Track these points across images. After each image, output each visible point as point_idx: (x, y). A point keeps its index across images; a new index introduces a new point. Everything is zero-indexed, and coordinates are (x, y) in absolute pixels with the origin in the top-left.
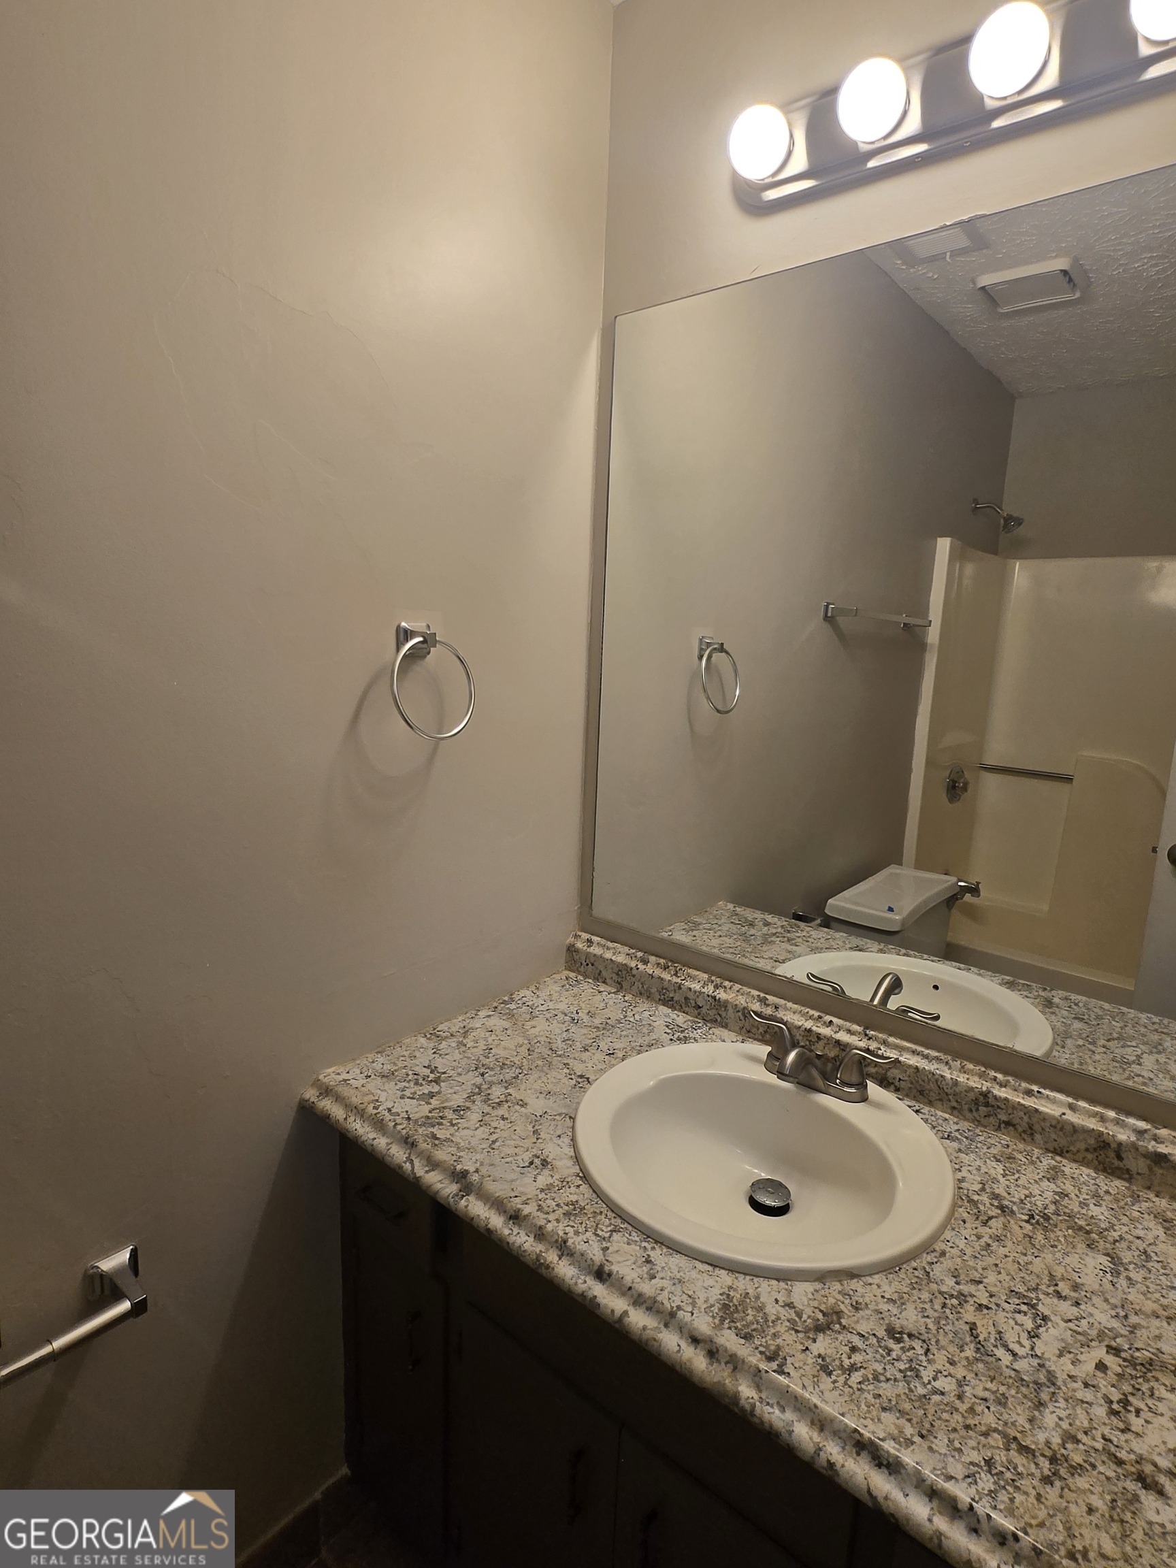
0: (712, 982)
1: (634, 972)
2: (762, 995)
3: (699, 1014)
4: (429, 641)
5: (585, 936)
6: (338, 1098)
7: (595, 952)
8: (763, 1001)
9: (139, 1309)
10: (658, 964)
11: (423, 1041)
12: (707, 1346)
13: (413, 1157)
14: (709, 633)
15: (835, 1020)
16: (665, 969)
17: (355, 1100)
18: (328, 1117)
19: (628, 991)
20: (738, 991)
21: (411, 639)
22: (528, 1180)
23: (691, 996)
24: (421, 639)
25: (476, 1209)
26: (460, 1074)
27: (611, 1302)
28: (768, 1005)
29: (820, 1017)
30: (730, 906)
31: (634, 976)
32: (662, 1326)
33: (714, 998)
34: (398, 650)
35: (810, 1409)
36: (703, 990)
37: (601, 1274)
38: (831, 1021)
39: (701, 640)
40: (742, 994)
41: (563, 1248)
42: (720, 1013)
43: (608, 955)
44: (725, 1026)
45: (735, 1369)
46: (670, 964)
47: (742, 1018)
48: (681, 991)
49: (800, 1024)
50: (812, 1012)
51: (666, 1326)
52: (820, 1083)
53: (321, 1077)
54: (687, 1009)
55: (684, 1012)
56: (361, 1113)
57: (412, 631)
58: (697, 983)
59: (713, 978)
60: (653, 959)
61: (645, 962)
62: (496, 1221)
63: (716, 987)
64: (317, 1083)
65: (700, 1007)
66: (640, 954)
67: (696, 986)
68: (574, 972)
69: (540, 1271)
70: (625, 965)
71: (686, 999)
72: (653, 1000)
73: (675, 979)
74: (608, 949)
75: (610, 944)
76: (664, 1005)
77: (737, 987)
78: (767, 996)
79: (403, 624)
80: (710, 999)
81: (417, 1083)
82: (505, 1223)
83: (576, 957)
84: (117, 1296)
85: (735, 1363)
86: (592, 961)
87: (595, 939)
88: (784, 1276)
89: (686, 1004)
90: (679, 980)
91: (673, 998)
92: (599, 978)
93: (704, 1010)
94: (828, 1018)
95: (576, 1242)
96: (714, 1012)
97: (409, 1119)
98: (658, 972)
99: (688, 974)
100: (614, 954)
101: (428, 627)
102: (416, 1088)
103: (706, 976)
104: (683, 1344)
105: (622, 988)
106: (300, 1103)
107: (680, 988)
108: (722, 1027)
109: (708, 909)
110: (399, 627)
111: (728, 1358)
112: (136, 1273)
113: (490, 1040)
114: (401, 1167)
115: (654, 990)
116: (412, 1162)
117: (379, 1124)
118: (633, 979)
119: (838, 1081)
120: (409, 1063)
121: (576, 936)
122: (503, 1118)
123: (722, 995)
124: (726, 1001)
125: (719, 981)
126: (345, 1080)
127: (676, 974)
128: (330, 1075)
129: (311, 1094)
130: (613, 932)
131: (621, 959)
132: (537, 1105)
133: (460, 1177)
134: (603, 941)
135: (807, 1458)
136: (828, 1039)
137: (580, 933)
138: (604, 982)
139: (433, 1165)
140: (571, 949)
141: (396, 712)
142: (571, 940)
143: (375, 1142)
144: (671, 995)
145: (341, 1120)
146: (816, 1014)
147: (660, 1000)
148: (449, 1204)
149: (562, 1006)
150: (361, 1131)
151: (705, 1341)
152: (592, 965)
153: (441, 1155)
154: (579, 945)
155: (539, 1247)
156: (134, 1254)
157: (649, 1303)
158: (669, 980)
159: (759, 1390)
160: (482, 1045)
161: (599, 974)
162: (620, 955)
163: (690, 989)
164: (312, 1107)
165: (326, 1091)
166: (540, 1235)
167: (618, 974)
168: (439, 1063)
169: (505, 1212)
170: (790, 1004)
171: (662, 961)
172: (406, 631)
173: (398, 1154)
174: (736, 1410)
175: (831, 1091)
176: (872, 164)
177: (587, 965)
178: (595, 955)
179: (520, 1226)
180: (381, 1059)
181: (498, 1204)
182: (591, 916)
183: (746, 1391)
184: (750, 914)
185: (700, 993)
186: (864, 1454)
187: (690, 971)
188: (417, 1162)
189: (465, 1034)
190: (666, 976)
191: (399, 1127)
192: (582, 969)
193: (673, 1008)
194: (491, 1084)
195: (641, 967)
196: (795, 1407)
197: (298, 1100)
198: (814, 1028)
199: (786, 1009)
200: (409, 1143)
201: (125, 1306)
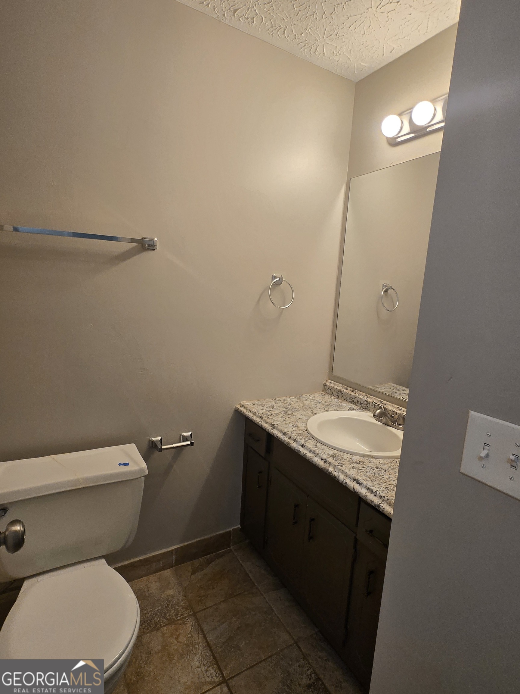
0: (366, 396)
1: (343, 392)
2: (381, 400)
3: (361, 406)
4: (281, 280)
5: (329, 381)
6: (245, 408)
7: (332, 386)
8: (381, 402)
9: (192, 444)
10: (351, 390)
11: (272, 400)
12: (324, 461)
13: (262, 421)
14: (387, 282)
15: (402, 408)
16: (353, 391)
17: (249, 408)
18: (242, 411)
19: (340, 399)
20: (374, 399)
21: (276, 279)
22: (291, 428)
23: (359, 400)
24: (278, 279)
25: (275, 432)
26: (280, 408)
27: (303, 451)
28: (382, 403)
29: (398, 407)
30: (393, 385)
31: (343, 393)
32: (315, 456)
33: (366, 401)
34: (272, 281)
35: (345, 473)
36: (363, 398)
37: (303, 446)
38: (401, 409)
39: (383, 285)
40: (375, 400)
41: (295, 440)
42: (368, 406)
43: (336, 387)
44: (369, 410)
45: (330, 465)
46: (354, 390)
47: (374, 407)
48: (356, 398)
49: (391, 409)
50: (396, 406)
51: (316, 456)
52: (390, 423)
53: (241, 403)
54: (358, 405)
55: (357, 406)
56: (250, 411)
57: (276, 277)
58: (362, 396)
59: (367, 395)
60: (349, 388)
61: (347, 389)
62: (280, 435)
63: (367, 397)
64: (240, 404)
65: (362, 404)
66: (346, 387)
67: (361, 397)
68: (325, 392)
69: (288, 445)
70: (340, 390)
71: (358, 401)
72: (348, 401)
73: (355, 395)
74: (336, 385)
75: (337, 384)
76: (351, 403)
77: (374, 397)
78: (383, 401)
79: (274, 275)
80: (365, 401)
81: (267, 408)
82: (282, 435)
83: (326, 388)
84: (187, 440)
85: (330, 464)
86: (331, 389)
87: (333, 382)
88: (353, 454)
89: (358, 403)
90: (356, 395)
91: (354, 401)
92: (332, 394)
93: (363, 405)
94: (401, 408)
95: (298, 439)
96: (366, 405)
97: (262, 413)
98: (350, 392)
99: (359, 393)
100: (337, 387)
101: (282, 276)
102: (266, 408)
103: (365, 394)
104: (319, 460)
105: (339, 398)
106: (235, 409)
107: (356, 397)
108: (368, 410)
109: (383, 384)
110: (273, 275)
111: (329, 463)
112: (192, 437)
113: (291, 403)
114: (258, 423)
115: (348, 398)
116: (261, 422)
117: (254, 414)
118: (342, 395)
119: (396, 424)
120: (266, 404)
121: (327, 381)
122: (288, 417)
123: (369, 400)
124: (370, 402)
125: (369, 395)
126: (248, 404)
127: (356, 393)
128: (243, 403)
129: (238, 406)
130: (338, 380)
131: (339, 388)
132: (299, 416)
133: (273, 425)
134: (335, 383)
135: (341, 482)
136: (399, 414)
137: (328, 380)
138: (334, 396)
139: (266, 423)
140: (325, 385)
141: (269, 299)
142: (325, 382)
143: (253, 417)
144: (353, 400)
145: (245, 412)
146: (397, 406)
147: (350, 401)
148: (269, 431)
149: (317, 399)
150: (249, 415)
151: (324, 459)
152: (331, 390)
153: (268, 420)
154: (327, 384)
155: (289, 440)
156: (191, 434)
157: (313, 452)
158: (353, 395)
159: (334, 469)
160: (288, 403)
161: (332, 393)
162: (339, 387)
163: (359, 398)
164: (238, 410)
165: (242, 406)
166: (290, 438)
167: (338, 393)
168: (275, 405)
169: (282, 433)
170: (389, 403)
171: (352, 389)
172: (274, 276)
173: (258, 420)
174: (328, 473)
175: (394, 426)
176: (428, 130)
177: (329, 390)
178: (331, 387)
179: (285, 436)
180: (258, 402)
181: (281, 431)
182: (332, 374)
183: (331, 469)
184: (399, 387)
185: (362, 399)
186: (355, 482)
187: (360, 392)
188: (262, 422)
189: (284, 401)
190: (352, 394)
191: (259, 414)
192: (327, 392)
193: (353, 404)
194: (288, 411)
195: (345, 390)
196: (342, 472)
197: (234, 408)
198: (395, 411)
199: (388, 405)
200: (261, 418)
201: (189, 443)
